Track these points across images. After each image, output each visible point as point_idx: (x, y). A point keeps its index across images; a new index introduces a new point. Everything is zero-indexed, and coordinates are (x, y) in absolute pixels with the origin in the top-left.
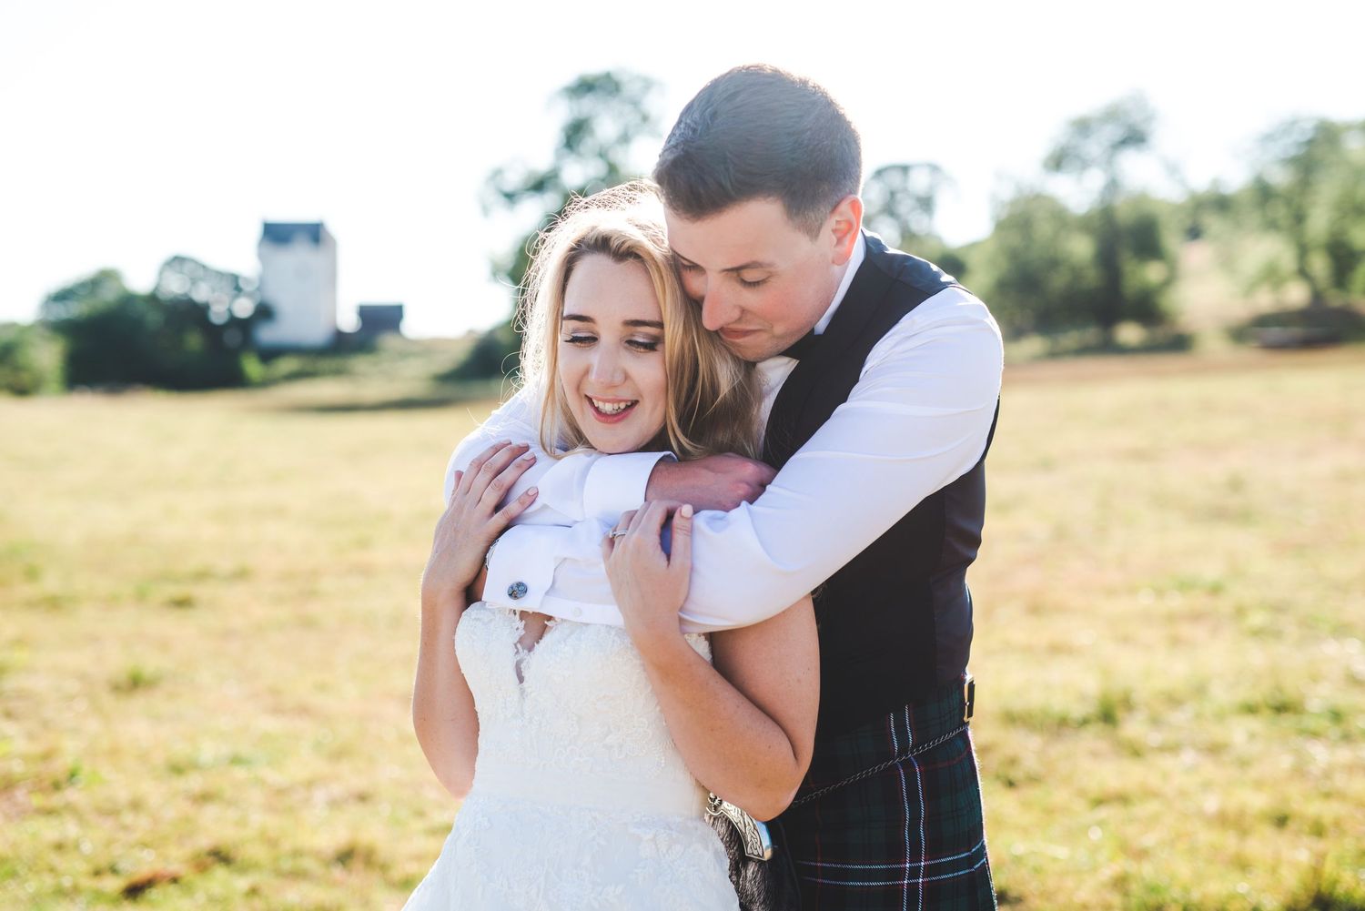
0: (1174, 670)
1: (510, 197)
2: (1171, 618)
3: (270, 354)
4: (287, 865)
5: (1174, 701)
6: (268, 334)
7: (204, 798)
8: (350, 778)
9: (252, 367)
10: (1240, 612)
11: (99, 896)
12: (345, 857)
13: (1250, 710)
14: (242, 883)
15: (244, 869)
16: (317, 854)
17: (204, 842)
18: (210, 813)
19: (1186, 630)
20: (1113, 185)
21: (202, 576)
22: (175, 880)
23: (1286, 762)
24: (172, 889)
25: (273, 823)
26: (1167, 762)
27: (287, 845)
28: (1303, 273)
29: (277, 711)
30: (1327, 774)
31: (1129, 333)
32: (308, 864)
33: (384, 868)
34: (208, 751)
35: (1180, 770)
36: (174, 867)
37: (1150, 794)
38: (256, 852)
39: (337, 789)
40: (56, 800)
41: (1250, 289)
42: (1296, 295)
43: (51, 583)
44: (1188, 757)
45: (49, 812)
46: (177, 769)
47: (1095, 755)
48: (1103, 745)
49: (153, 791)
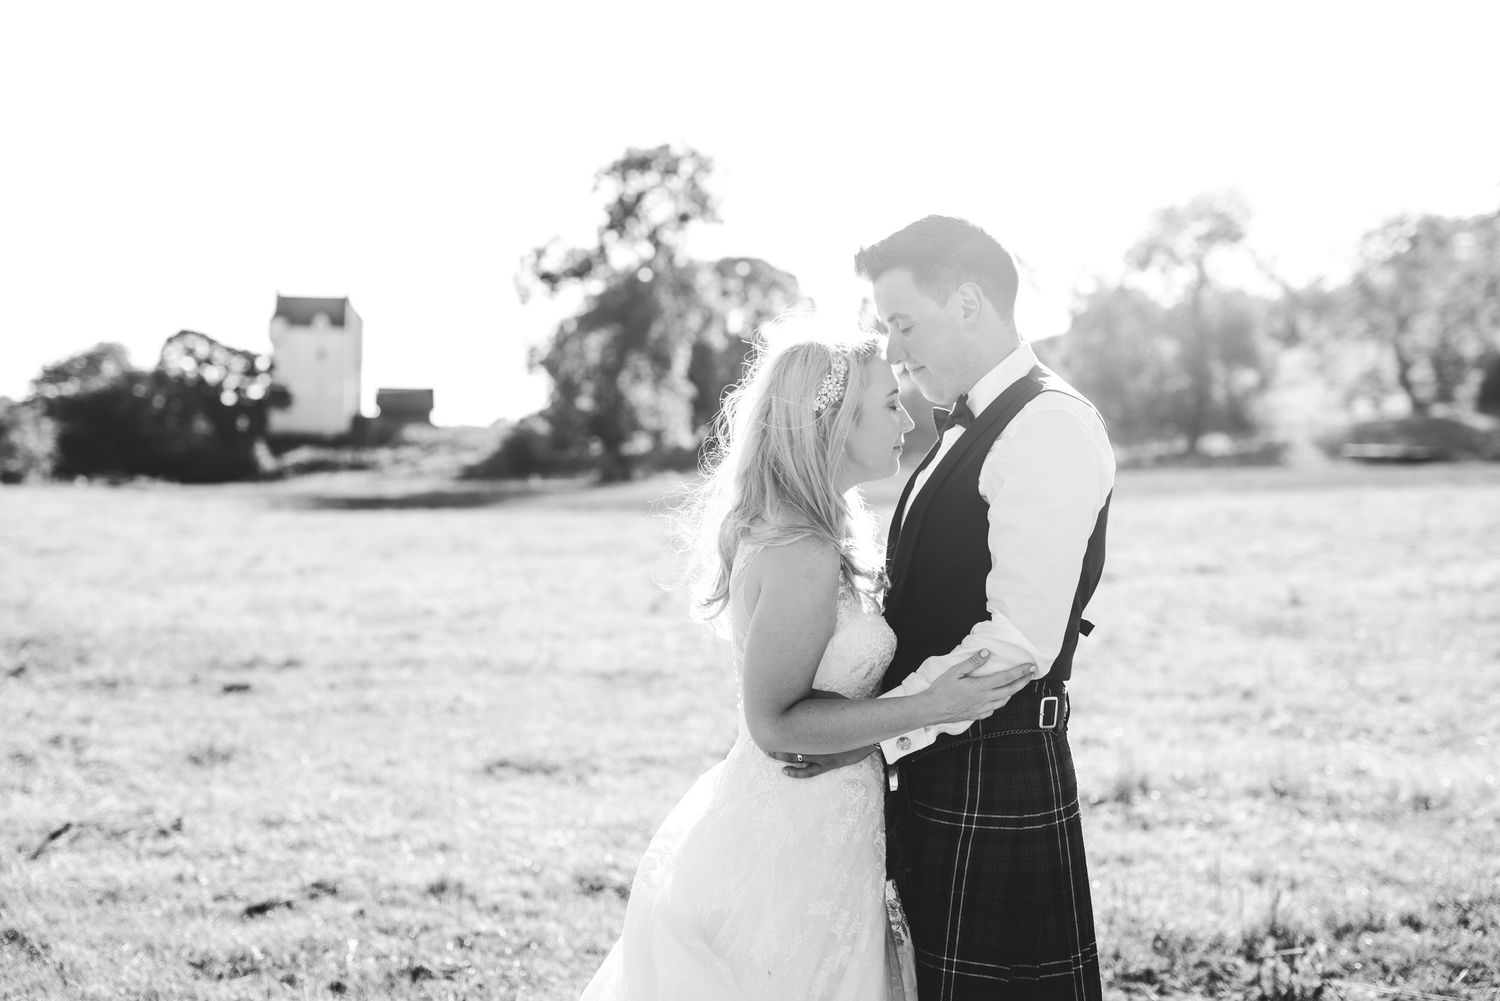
0: (1193, 760)
1: (549, 278)
2: (1199, 720)
3: (282, 444)
4: (385, 895)
5: (1188, 786)
6: (280, 421)
7: (301, 846)
8: (431, 831)
9: (263, 456)
10: (1267, 714)
11: (225, 914)
12: (438, 889)
13: (1255, 794)
14: (352, 908)
15: (348, 898)
16: (409, 888)
17: (310, 878)
18: (310, 856)
19: (1213, 729)
20: (1203, 281)
21: (251, 665)
22: (289, 905)
23: (1276, 834)
24: (285, 910)
25: (369, 864)
26: (1170, 834)
27: (383, 880)
28: (1406, 384)
29: (350, 781)
30: (1310, 844)
31: (1217, 443)
32: (404, 894)
33: (473, 899)
34: (296, 812)
35: (1179, 841)
36: (285, 896)
37: (1148, 855)
38: (358, 885)
39: (421, 841)
40: (165, 844)
41: (1349, 398)
42: (1398, 405)
43: (106, 668)
44: (1190, 831)
45: (164, 855)
46: (270, 824)
47: (1108, 827)
48: (1117, 819)
49: (254, 840)
